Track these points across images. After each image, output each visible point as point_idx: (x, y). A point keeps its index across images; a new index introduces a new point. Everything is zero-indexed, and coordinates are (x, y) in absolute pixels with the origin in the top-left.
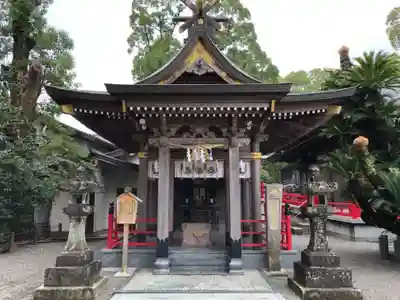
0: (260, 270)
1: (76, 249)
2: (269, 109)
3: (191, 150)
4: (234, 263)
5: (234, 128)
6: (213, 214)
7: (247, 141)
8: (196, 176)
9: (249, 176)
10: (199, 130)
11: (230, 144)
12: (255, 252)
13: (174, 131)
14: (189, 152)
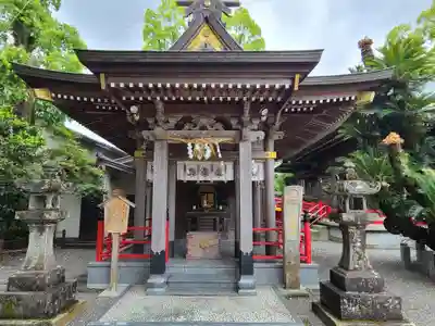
0: (275, 287)
1: (35, 268)
2: (292, 87)
3: (193, 145)
4: (244, 281)
5: (246, 117)
6: (221, 221)
7: (262, 134)
8: (202, 178)
9: (262, 179)
10: (204, 121)
11: (241, 137)
12: (268, 265)
13: (173, 122)
14: (190, 147)
